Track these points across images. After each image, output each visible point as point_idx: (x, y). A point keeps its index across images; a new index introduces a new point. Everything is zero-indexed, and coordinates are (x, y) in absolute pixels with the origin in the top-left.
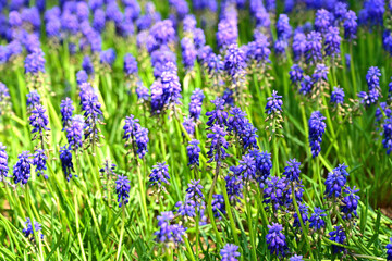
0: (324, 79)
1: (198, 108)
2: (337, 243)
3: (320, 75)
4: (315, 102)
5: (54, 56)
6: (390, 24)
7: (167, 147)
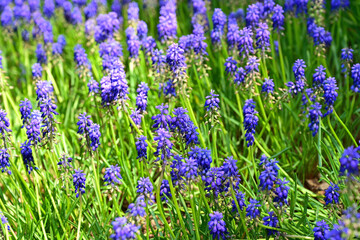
0: (255, 70)
1: (144, 101)
2: (270, 227)
3: (252, 67)
4: (248, 91)
5: (10, 42)
6: (313, 12)
7: (117, 132)
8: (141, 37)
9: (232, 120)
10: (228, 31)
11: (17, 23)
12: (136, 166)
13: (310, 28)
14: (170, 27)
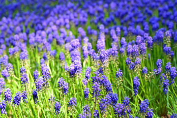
0: (139, 64)
1: (89, 75)
3: (138, 62)
4: (135, 73)
5: (32, 52)
6: (166, 42)
7: (76, 90)
8: (89, 50)
9: (128, 88)
10: (127, 48)
11: (36, 44)
12: (84, 105)
13: (164, 49)
14: (102, 46)
